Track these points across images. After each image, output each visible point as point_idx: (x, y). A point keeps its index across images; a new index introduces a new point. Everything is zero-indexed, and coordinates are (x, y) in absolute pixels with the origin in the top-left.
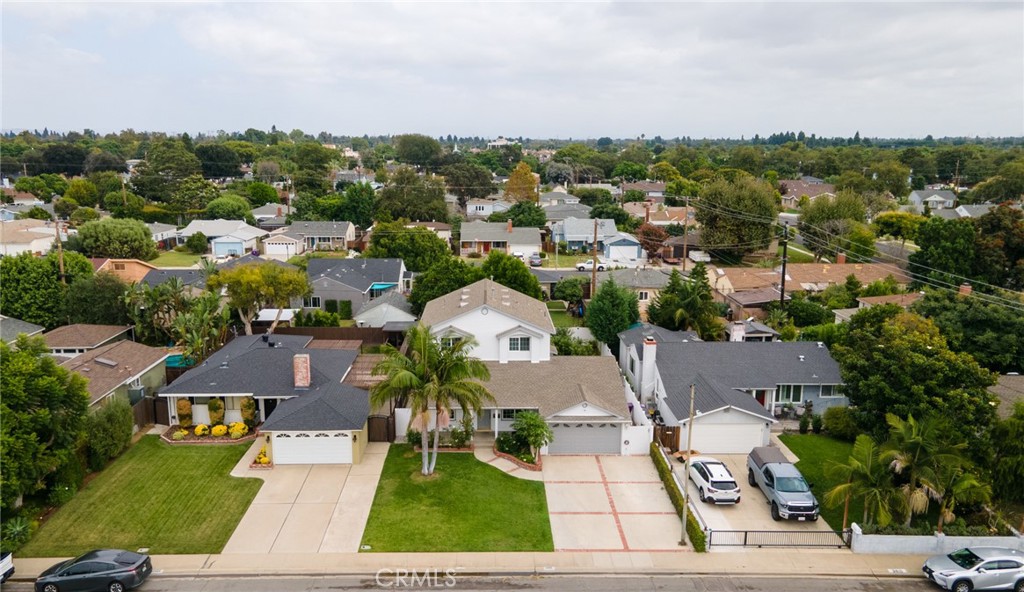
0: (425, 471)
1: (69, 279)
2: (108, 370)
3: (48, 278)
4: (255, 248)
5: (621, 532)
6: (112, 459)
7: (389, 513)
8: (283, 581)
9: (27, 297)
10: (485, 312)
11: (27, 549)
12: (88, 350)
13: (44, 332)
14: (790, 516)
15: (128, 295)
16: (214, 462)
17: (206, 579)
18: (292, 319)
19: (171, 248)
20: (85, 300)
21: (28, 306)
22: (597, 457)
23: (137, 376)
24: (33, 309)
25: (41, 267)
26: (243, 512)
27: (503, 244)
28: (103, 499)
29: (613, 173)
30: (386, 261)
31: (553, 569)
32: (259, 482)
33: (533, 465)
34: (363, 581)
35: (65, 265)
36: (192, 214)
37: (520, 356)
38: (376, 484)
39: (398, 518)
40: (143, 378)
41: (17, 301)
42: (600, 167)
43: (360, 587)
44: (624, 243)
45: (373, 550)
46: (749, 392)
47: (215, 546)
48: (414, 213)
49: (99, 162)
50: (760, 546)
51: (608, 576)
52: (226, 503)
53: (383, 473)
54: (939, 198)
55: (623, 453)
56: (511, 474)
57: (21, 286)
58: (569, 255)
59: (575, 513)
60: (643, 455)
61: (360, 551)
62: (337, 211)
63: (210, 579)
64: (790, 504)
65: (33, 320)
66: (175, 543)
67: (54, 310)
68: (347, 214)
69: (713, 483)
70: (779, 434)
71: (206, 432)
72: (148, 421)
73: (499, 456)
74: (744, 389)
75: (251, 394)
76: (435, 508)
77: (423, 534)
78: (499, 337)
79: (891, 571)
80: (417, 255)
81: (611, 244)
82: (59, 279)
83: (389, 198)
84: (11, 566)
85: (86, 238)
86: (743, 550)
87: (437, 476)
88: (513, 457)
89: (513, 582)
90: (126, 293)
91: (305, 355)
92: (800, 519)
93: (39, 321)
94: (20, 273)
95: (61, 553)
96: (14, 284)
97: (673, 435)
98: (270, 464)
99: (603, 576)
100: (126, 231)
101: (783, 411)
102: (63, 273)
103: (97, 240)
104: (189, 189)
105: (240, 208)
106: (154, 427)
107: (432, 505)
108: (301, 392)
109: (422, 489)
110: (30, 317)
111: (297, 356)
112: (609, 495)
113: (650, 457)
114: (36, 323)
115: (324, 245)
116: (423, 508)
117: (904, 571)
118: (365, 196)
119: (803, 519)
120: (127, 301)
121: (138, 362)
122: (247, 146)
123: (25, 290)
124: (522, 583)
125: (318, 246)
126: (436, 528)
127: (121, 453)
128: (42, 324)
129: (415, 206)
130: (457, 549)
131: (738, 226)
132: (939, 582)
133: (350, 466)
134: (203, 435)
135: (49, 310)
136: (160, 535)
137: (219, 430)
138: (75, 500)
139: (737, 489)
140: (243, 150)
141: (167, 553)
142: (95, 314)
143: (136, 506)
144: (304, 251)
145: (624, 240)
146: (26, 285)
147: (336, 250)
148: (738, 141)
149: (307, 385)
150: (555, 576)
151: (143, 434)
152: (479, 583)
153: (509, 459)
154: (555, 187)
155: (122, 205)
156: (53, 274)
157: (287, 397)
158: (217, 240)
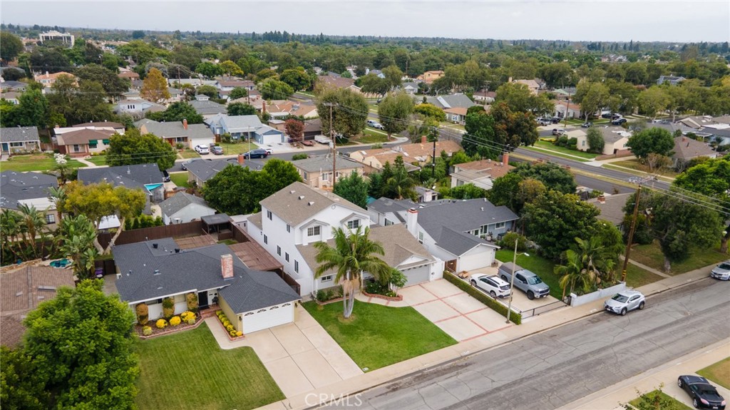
0: (348, 315)
5: (475, 323)
7: (354, 346)
10: (334, 207)
14: (540, 296)
22: (419, 285)
27: (185, 139)
29: (196, 70)
30: (145, 166)
31: (468, 352)
32: (249, 349)
33: (398, 298)
34: (388, 387)
38: (324, 331)
39: (363, 347)
44: (272, 133)
45: (371, 369)
47: (278, 395)
50: (538, 314)
51: (494, 348)
53: (319, 323)
54: (411, 88)
55: (431, 280)
56: (389, 306)
58: (233, 143)
60: (440, 279)
61: (365, 373)
62: (9, 116)
64: (540, 290)
66: (250, 401)
69: (501, 287)
71: (166, 324)
73: (371, 297)
75: (193, 291)
76: (375, 336)
78: (342, 222)
79: (591, 312)
81: (264, 134)
83: (56, 103)
86: (534, 318)
88: (380, 295)
89: (460, 364)
91: (229, 255)
92: (545, 294)
97: (454, 265)
98: (243, 335)
107: (371, 335)
109: (354, 327)
111: (225, 257)
112: (449, 305)
113: (444, 280)
115: (18, 149)
116: (369, 338)
117: (595, 310)
118: (39, 103)
125: (13, 150)
126: (390, 347)
129: (83, 109)
132: (616, 311)
133: (293, 324)
134: (166, 327)
136: (233, 399)
137: (177, 321)
145: (272, 131)
147: (32, 153)
148: (236, 35)
149: (233, 276)
150: (472, 355)
153: (378, 297)
157: (221, 287)
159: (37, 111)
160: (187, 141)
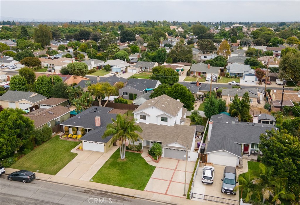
0: (122, 158)
1: (54, 84)
2: (51, 115)
3: (49, 83)
4: (124, 70)
5: (168, 188)
6: (44, 142)
7: (104, 170)
8: (65, 186)
9: (43, 88)
10: (153, 108)
11: (12, 166)
12: (54, 106)
13: (47, 99)
14: (225, 192)
15: (68, 90)
16: (68, 146)
17: (47, 182)
18: (114, 100)
19: (101, 69)
20: (57, 90)
21: (44, 91)
22: (179, 160)
23: (59, 117)
24: (45, 92)
25: (47, 80)
26: (67, 164)
28: (36, 154)
29: (269, 42)
30: (153, 80)
31: (139, 196)
32: (77, 154)
33: (156, 160)
34: (85, 190)
35: (53, 79)
36: (110, 57)
37: (164, 123)
38: (107, 160)
39: (106, 172)
40: (61, 118)
41: (41, 89)
42: (264, 39)
43: (83, 192)
44: (251, 74)
45: (93, 181)
46: (241, 145)
47: (54, 173)
48: (180, 59)
49: (94, 36)
50: (209, 201)
51: (154, 202)
52: (64, 160)
53: (111, 157)
55: (188, 160)
56: (148, 163)
57: (42, 85)
58: (229, 78)
59: (158, 179)
61: (90, 181)
62: (154, 57)
63: (48, 182)
64: (225, 188)
65: (45, 95)
66: (46, 170)
67: (50, 93)
68: (157, 59)
69: (204, 177)
70: (249, 160)
71: (71, 137)
72: (59, 131)
73: (148, 156)
74: (239, 143)
75: (83, 127)
76: (118, 171)
77: (109, 179)
78: (157, 116)
80: (166, 78)
81: (245, 75)
82: (52, 83)
84: (4, 171)
85: (68, 68)
86: (203, 201)
87: (125, 160)
89: (125, 198)
90: (67, 89)
91: (99, 117)
92: (228, 193)
93: (46, 95)
94: (42, 81)
95: (19, 168)
96: (40, 85)
97: (205, 157)
98: (82, 149)
99: (152, 201)
100: (79, 66)
101: (254, 152)
102: (53, 82)
103: (71, 69)
104: (110, 49)
105: (124, 56)
106: (60, 133)
107: (119, 169)
108: (97, 128)
109: (118, 164)
110: (44, 94)
111: (96, 117)
112: (173, 174)
114: (45, 96)
115: (146, 70)
116: (115, 170)
118: (163, 53)
119: (229, 194)
120: (67, 92)
121: (60, 113)
122: (142, 29)
123: (43, 86)
124: (127, 199)
125: (144, 70)
126: (115, 177)
127: (47, 140)
128: (47, 96)
129: (180, 56)
130: (116, 185)
131: (294, 71)
133: (104, 153)
134: (70, 138)
135: (49, 92)
136: (44, 167)
137: (74, 136)
138: (29, 153)
139: (212, 180)
140: (141, 30)
141: (42, 173)
142: (59, 95)
143: (42, 157)
144: (140, 72)
146: (43, 85)
149: (99, 126)
151: (56, 135)
152: (115, 197)
153: (151, 157)
154: (244, 47)
155: (91, 53)
156: (50, 82)
157: (93, 129)
158: (113, 67)
159: (161, 56)
160: (206, 73)
